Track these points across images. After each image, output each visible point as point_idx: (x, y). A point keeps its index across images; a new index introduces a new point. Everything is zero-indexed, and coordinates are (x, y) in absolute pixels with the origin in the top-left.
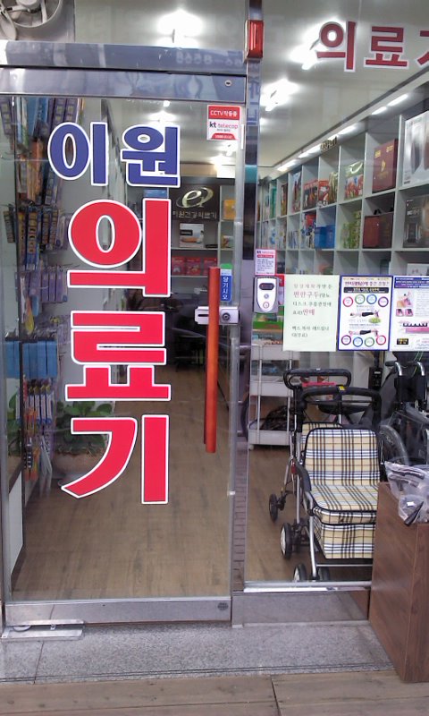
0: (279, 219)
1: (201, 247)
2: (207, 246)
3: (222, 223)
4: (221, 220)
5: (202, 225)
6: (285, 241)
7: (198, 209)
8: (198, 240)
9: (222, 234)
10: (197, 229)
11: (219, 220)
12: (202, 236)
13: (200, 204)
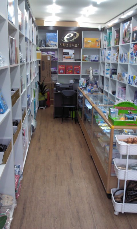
0: (113, 47)
1: (73, 61)
2: (75, 60)
3: (83, 49)
4: (82, 48)
5: (74, 50)
6: (117, 58)
7: (71, 42)
8: (72, 57)
9: (83, 54)
10: (71, 52)
11: (81, 48)
12: (73, 56)
13: (73, 40)
